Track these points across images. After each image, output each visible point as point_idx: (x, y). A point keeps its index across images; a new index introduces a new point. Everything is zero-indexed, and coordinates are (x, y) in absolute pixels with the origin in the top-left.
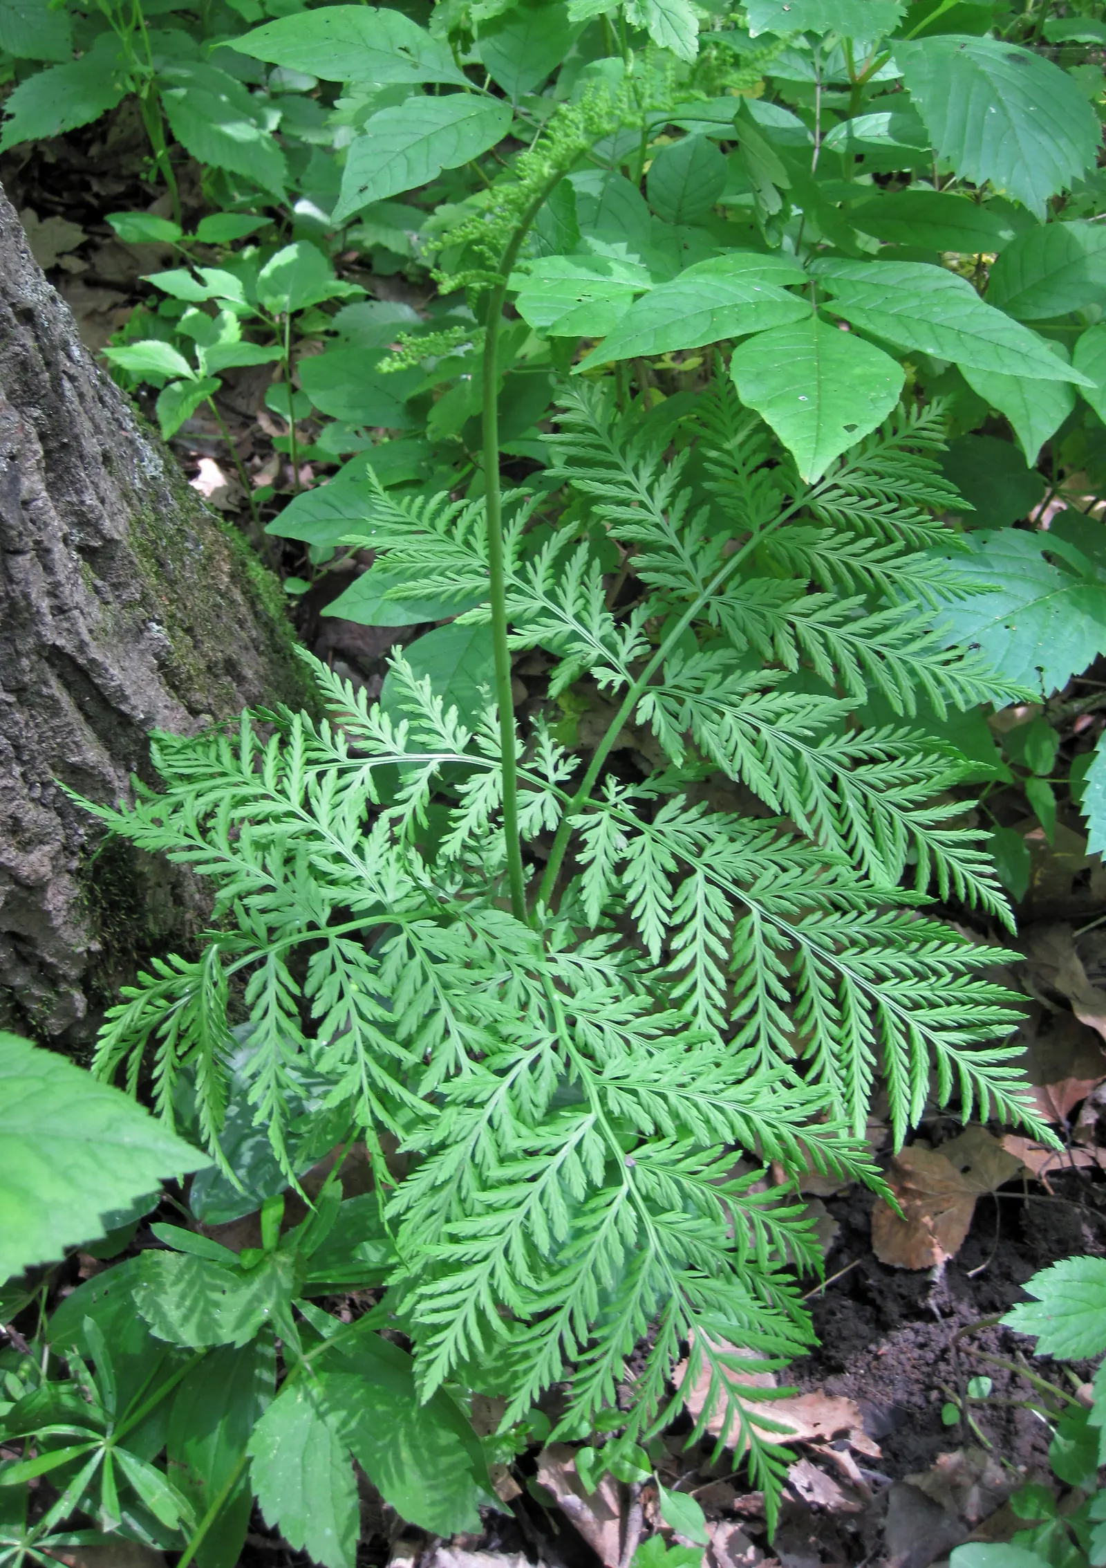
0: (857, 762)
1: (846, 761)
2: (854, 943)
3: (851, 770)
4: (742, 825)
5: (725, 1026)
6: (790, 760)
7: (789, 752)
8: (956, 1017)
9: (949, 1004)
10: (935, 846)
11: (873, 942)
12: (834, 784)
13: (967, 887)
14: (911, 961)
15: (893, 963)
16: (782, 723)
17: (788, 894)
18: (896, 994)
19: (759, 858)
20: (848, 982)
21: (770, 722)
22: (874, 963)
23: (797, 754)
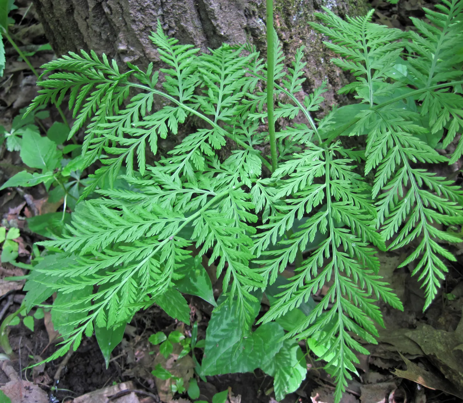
0: (425, 187)
1: (421, 183)
2: (348, 252)
3: (420, 188)
4: (361, 184)
5: (274, 243)
6: (396, 164)
7: (399, 162)
8: (355, 314)
9: (358, 306)
10: (428, 249)
11: (355, 257)
12: (407, 189)
13: (426, 276)
14: (361, 276)
15: (354, 271)
16: (407, 149)
17: (344, 213)
18: (343, 284)
19: (350, 195)
20: (331, 265)
21: (403, 146)
22: (348, 265)
23: (402, 165)
